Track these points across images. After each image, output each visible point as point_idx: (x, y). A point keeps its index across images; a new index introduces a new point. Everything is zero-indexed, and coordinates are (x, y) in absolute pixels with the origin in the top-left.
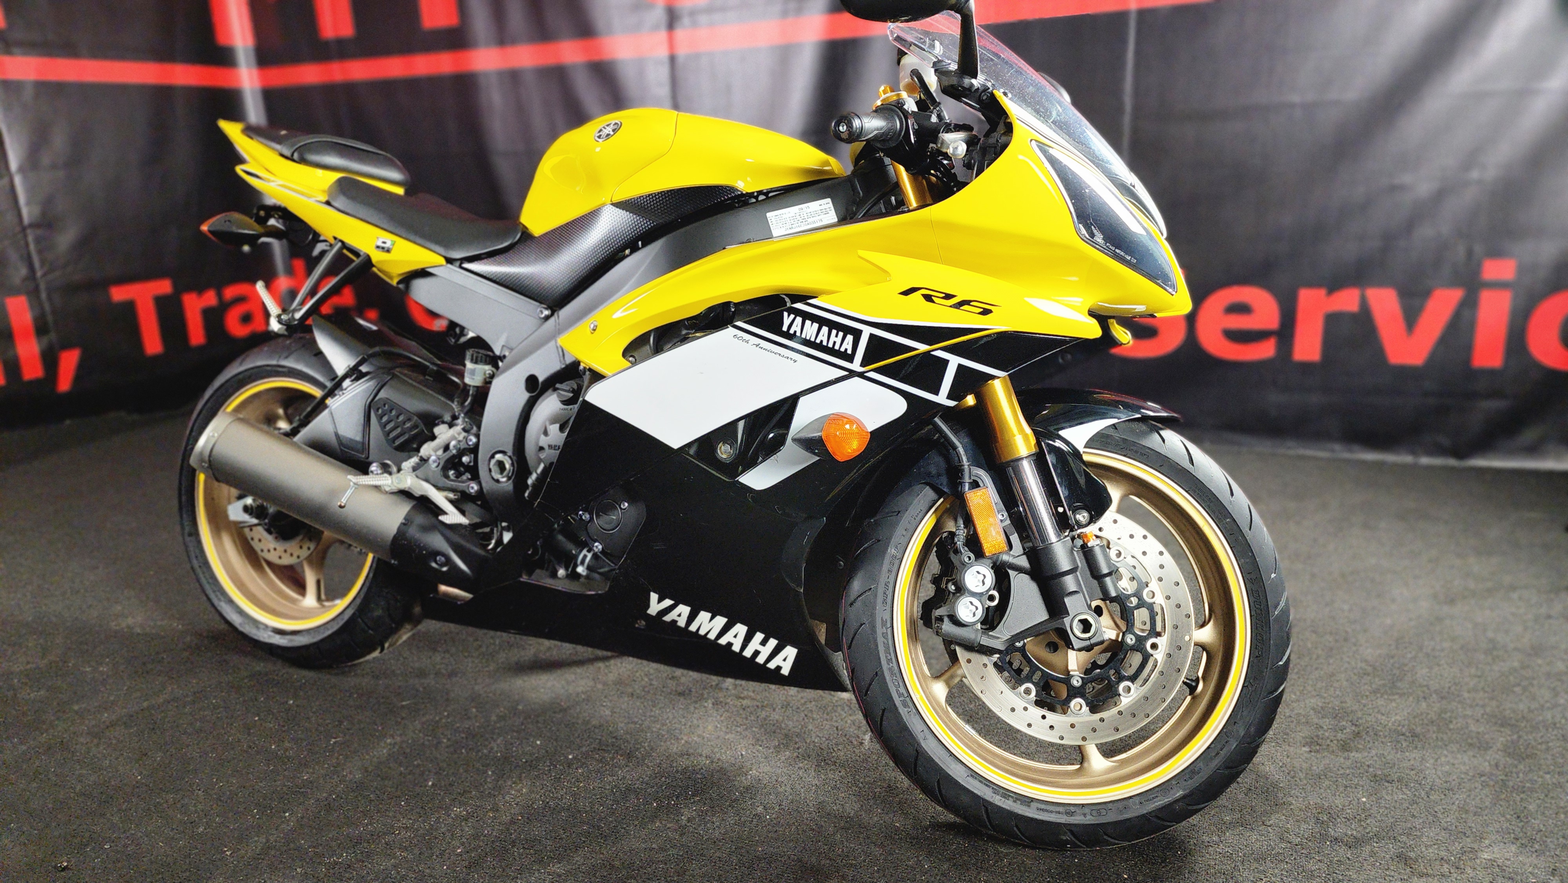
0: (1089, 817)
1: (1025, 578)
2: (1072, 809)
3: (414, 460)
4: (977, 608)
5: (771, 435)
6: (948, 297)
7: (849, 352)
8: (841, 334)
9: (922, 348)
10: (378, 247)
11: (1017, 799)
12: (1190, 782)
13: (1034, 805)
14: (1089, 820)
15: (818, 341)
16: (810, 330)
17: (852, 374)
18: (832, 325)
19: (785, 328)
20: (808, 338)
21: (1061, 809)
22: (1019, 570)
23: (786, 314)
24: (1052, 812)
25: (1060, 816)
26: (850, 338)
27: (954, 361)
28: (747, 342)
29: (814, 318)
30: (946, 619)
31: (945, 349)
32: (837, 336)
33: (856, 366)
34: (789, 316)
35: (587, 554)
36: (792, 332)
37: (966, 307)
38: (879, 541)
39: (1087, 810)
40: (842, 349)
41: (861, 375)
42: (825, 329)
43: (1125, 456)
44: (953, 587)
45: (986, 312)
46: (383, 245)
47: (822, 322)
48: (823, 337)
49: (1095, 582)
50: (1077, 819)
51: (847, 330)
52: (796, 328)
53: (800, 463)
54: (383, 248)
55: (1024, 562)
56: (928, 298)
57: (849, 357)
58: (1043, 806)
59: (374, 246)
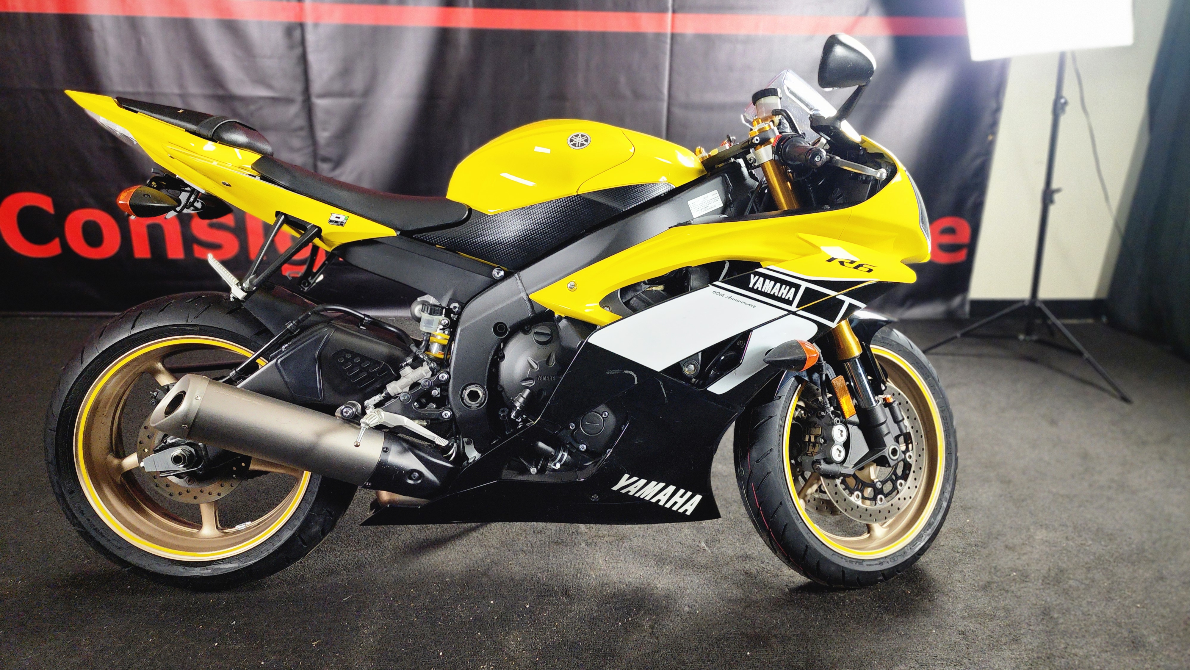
0: (890, 563)
1: (856, 427)
2: (882, 560)
3: (377, 398)
4: (840, 452)
5: (723, 358)
6: (852, 262)
7: (791, 299)
8: (788, 287)
9: (832, 293)
10: (331, 221)
11: (857, 562)
12: (930, 530)
13: (865, 563)
14: (891, 565)
15: (772, 293)
16: (768, 287)
17: (790, 312)
18: (783, 282)
19: (751, 286)
20: (766, 291)
21: (877, 562)
22: (853, 423)
23: (752, 276)
24: (873, 565)
25: (877, 566)
26: (793, 290)
27: (848, 301)
28: (723, 295)
29: (771, 278)
30: (822, 462)
31: (845, 294)
32: (785, 289)
33: (793, 308)
34: (755, 277)
35: (564, 453)
36: (755, 288)
37: (860, 268)
38: (771, 417)
39: (888, 560)
40: (787, 298)
41: (794, 313)
42: (778, 285)
43: (882, 347)
44: (823, 441)
45: (870, 271)
46: (337, 220)
47: (776, 280)
48: (775, 291)
49: (896, 425)
50: (885, 566)
51: (791, 285)
52: (759, 285)
53: (749, 374)
54: (336, 222)
55: (855, 419)
56: (842, 263)
57: (789, 302)
58: (868, 563)
59: (328, 220)
